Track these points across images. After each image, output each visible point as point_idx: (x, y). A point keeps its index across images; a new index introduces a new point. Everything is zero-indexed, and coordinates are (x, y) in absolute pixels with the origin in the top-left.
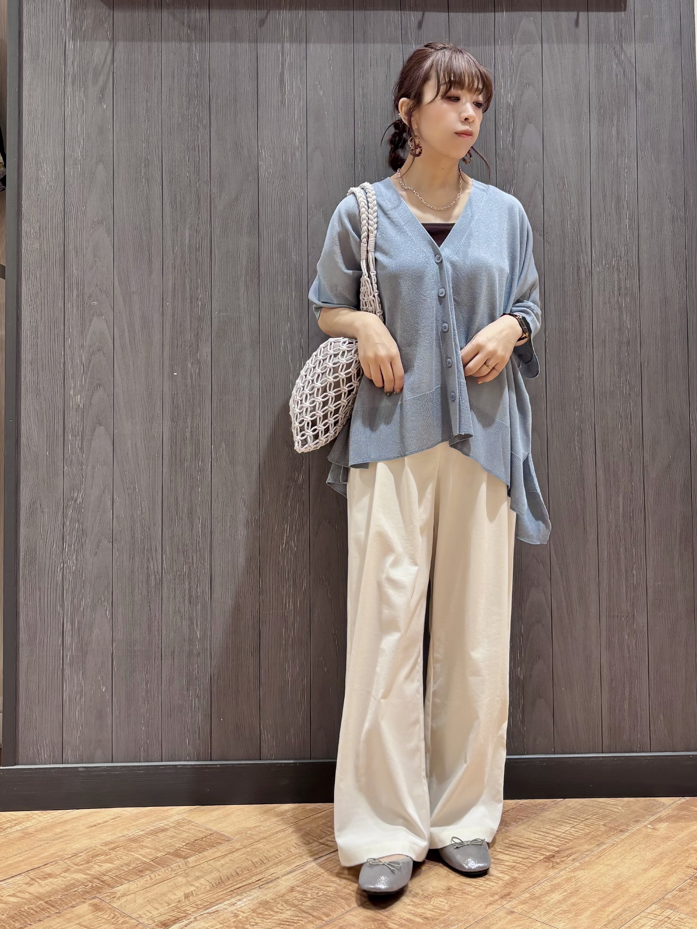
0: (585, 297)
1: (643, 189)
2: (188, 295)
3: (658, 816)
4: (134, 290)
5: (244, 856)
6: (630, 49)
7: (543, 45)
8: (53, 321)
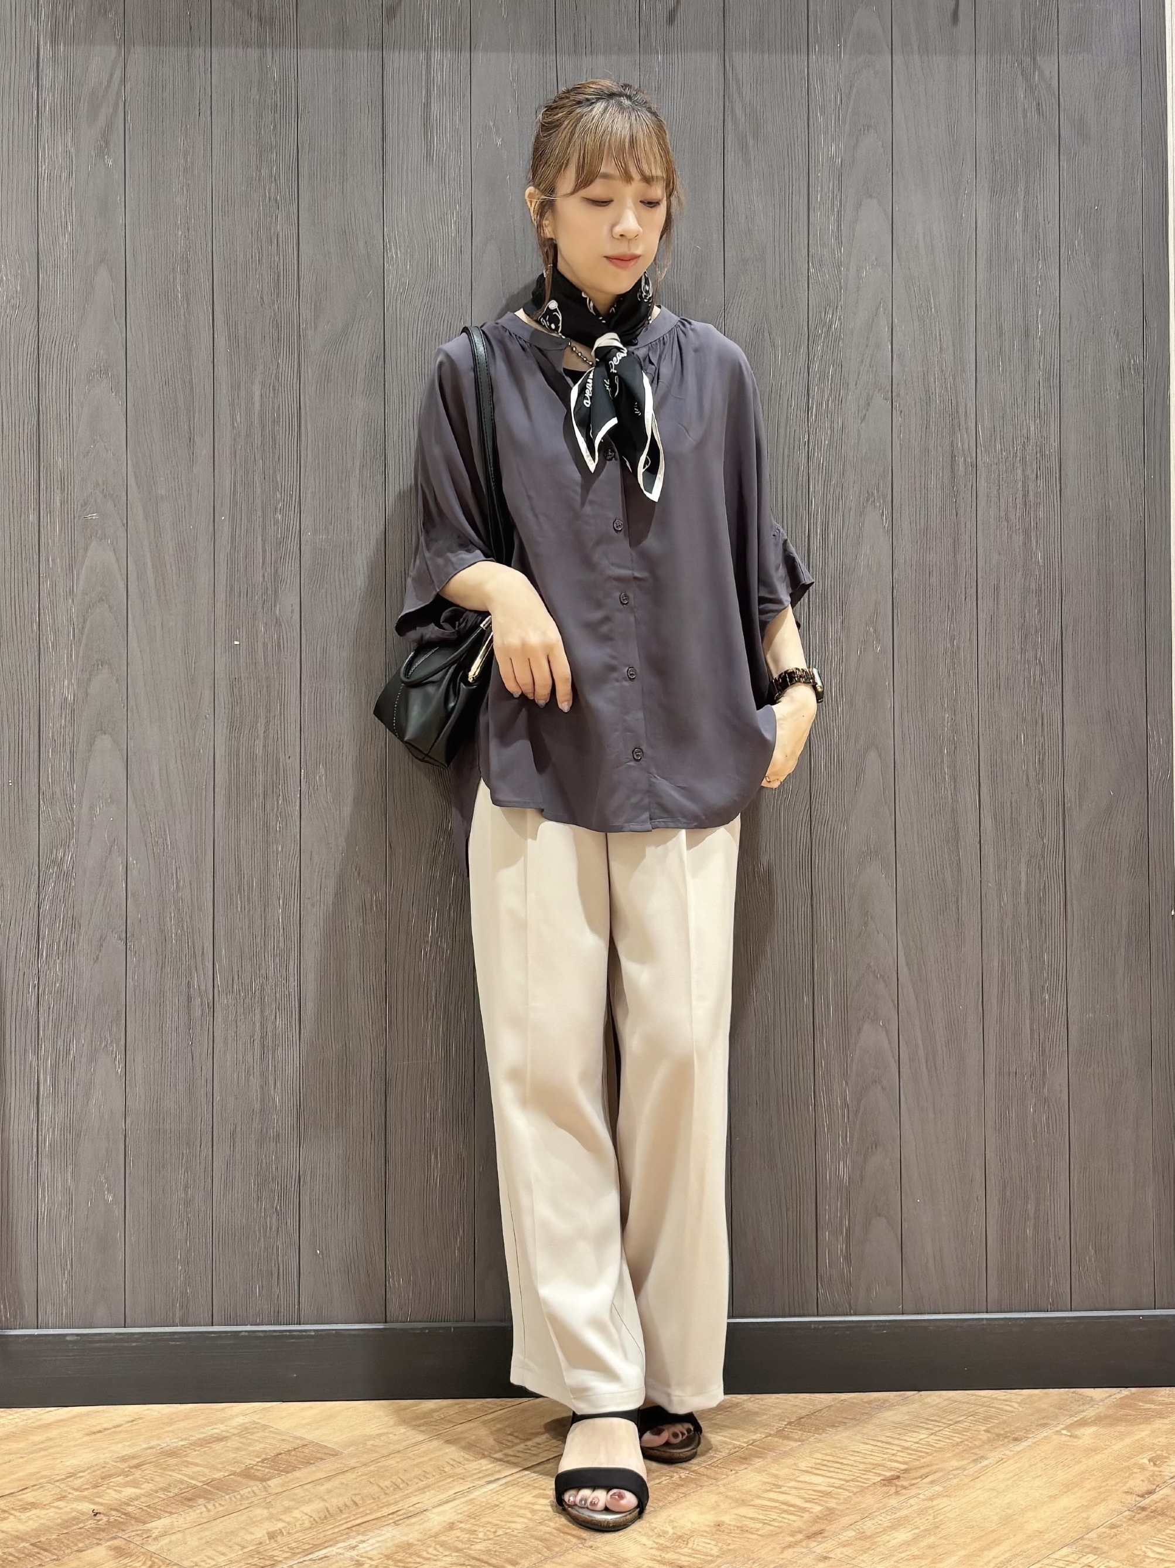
0: (965, 510)
1: (1069, 318)
2: (258, 502)
3: (1082, 1416)
4: (163, 492)
5: (363, 1477)
6: (1048, 65)
7: (894, 56)
8: (19, 548)
